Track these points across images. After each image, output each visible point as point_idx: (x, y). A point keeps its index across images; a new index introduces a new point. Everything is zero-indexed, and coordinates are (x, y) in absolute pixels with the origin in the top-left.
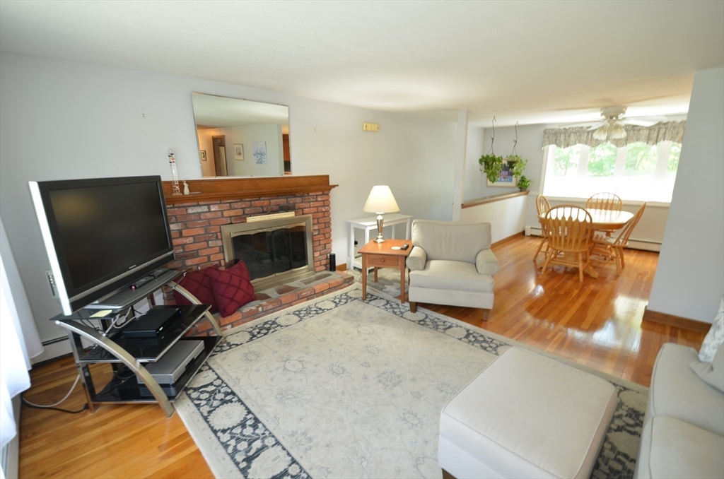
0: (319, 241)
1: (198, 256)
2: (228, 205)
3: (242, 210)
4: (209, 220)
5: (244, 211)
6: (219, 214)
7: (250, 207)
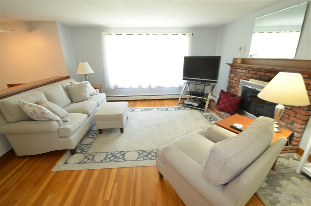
0: (290, 115)
1: (234, 89)
2: (248, 71)
3: (252, 75)
4: (241, 76)
5: (252, 76)
6: (244, 74)
7: (256, 74)
